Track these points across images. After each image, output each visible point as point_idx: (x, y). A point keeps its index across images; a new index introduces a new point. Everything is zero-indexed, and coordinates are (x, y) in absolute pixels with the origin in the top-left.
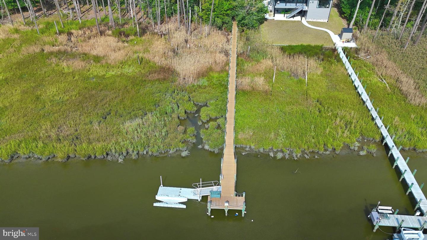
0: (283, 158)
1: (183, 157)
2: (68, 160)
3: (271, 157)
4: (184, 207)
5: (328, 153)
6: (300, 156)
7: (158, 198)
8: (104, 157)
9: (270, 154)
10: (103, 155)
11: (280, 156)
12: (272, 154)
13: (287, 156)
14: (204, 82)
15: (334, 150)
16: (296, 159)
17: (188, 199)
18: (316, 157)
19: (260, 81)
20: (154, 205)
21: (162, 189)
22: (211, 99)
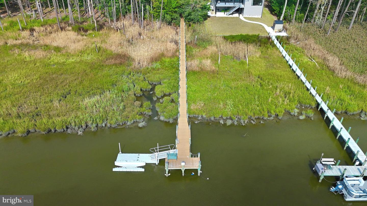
0: (232, 125)
1: (140, 128)
2: (27, 134)
3: (222, 124)
4: (143, 170)
5: (272, 118)
6: (247, 122)
7: (116, 163)
8: (64, 131)
9: (220, 121)
10: (63, 129)
11: (229, 122)
12: (222, 122)
13: (236, 123)
14: (157, 65)
15: (277, 115)
16: (243, 124)
17: (146, 163)
18: (262, 122)
19: (208, 63)
20: (113, 171)
21: (121, 156)
22: (164, 79)
